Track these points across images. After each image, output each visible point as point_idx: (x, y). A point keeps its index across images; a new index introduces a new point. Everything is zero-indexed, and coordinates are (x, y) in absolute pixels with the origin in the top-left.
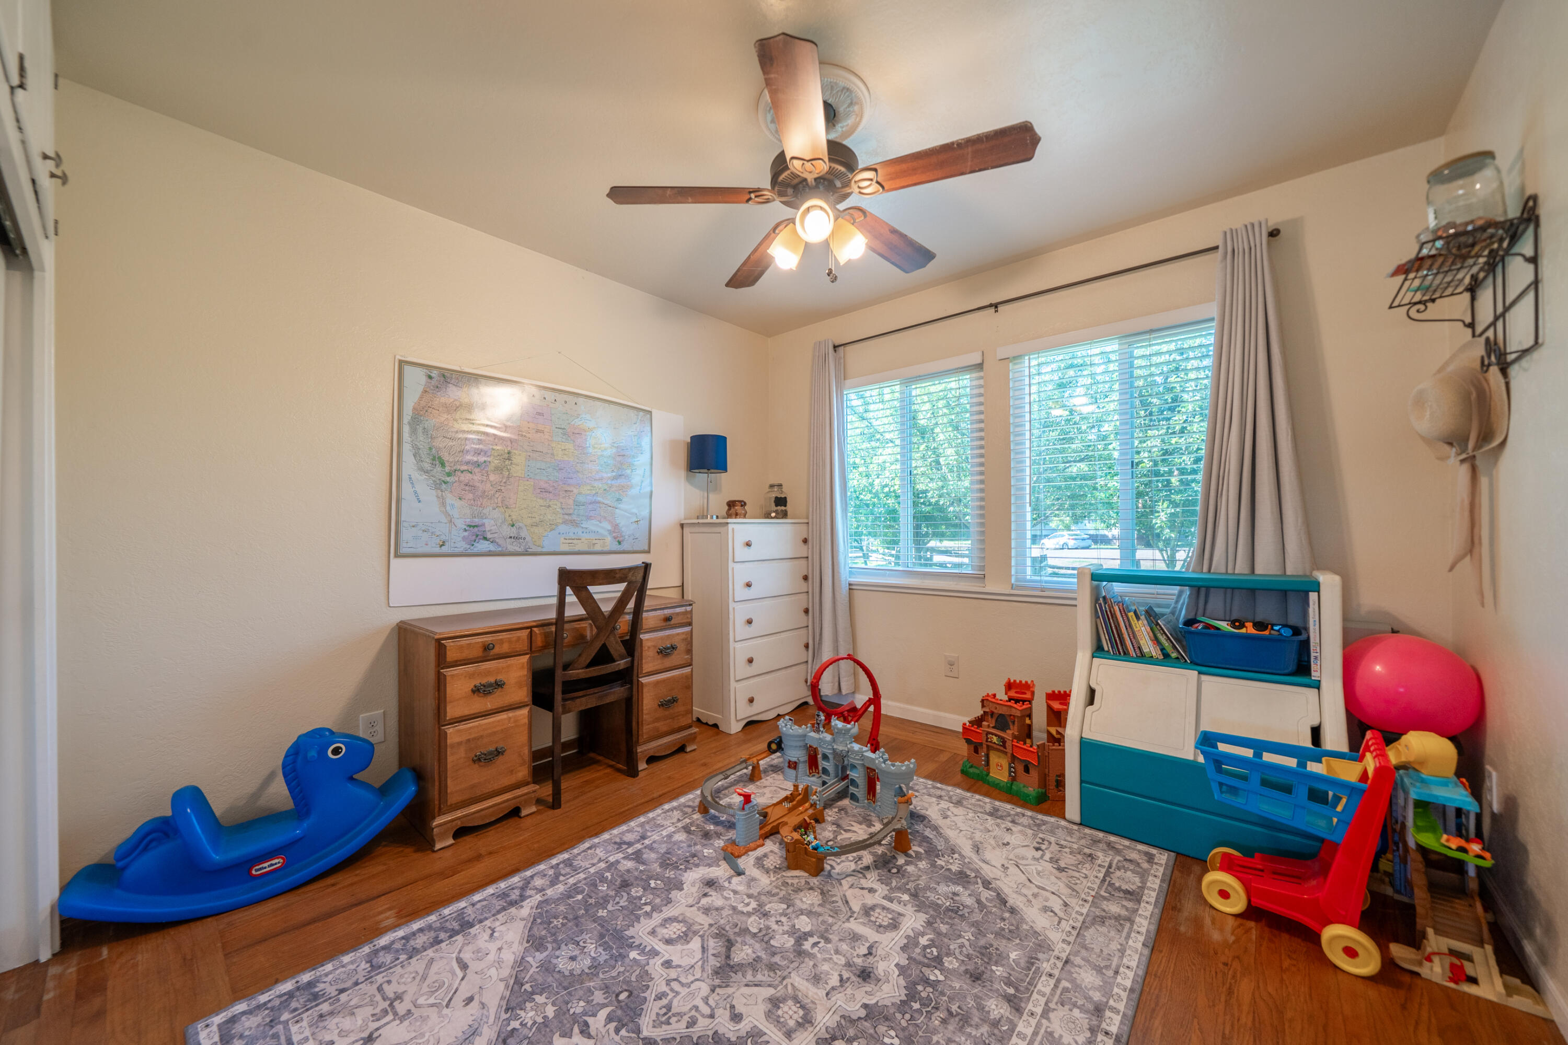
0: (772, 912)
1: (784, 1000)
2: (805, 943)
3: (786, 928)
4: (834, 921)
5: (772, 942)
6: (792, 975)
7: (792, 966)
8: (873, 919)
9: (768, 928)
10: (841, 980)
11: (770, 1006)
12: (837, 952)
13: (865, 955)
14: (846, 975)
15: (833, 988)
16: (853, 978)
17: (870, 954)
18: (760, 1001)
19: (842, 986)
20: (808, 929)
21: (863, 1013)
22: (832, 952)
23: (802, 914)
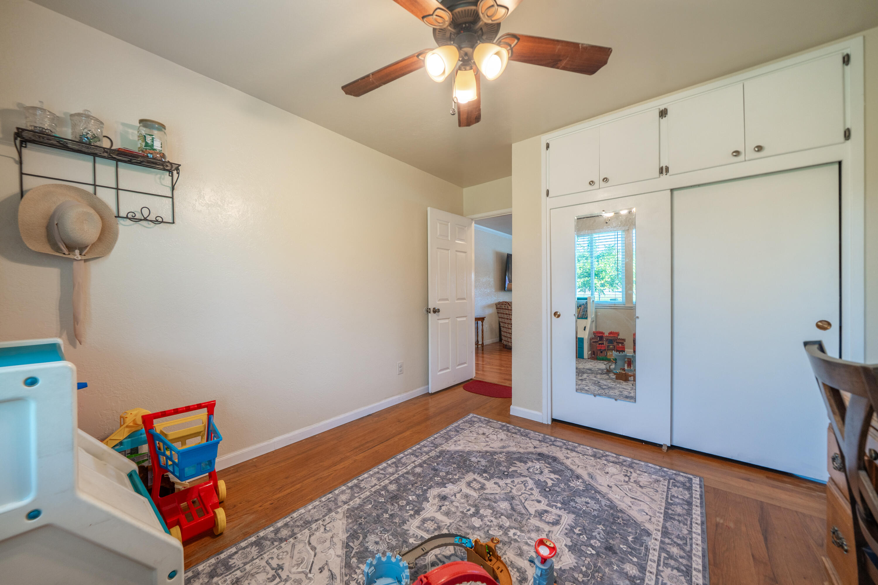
0: (497, 528)
1: (479, 489)
2: (474, 511)
3: (486, 519)
4: (458, 523)
5: (491, 511)
6: (477, 497)
7: (479, 501)
8: (436, 525)
9: (496, 518)
10: (455, 496)
11: (484, 487)
12: (457, 507)
13: (443, 505)
14: (453, 497)
15: (459, 493)
16: (449, 496)
17: (441, 506)
18: (489, 488)
19: (455, 494)
20: (473, 519)
21: (447, 485)
22: (459, 507)
23: (478, 528)
